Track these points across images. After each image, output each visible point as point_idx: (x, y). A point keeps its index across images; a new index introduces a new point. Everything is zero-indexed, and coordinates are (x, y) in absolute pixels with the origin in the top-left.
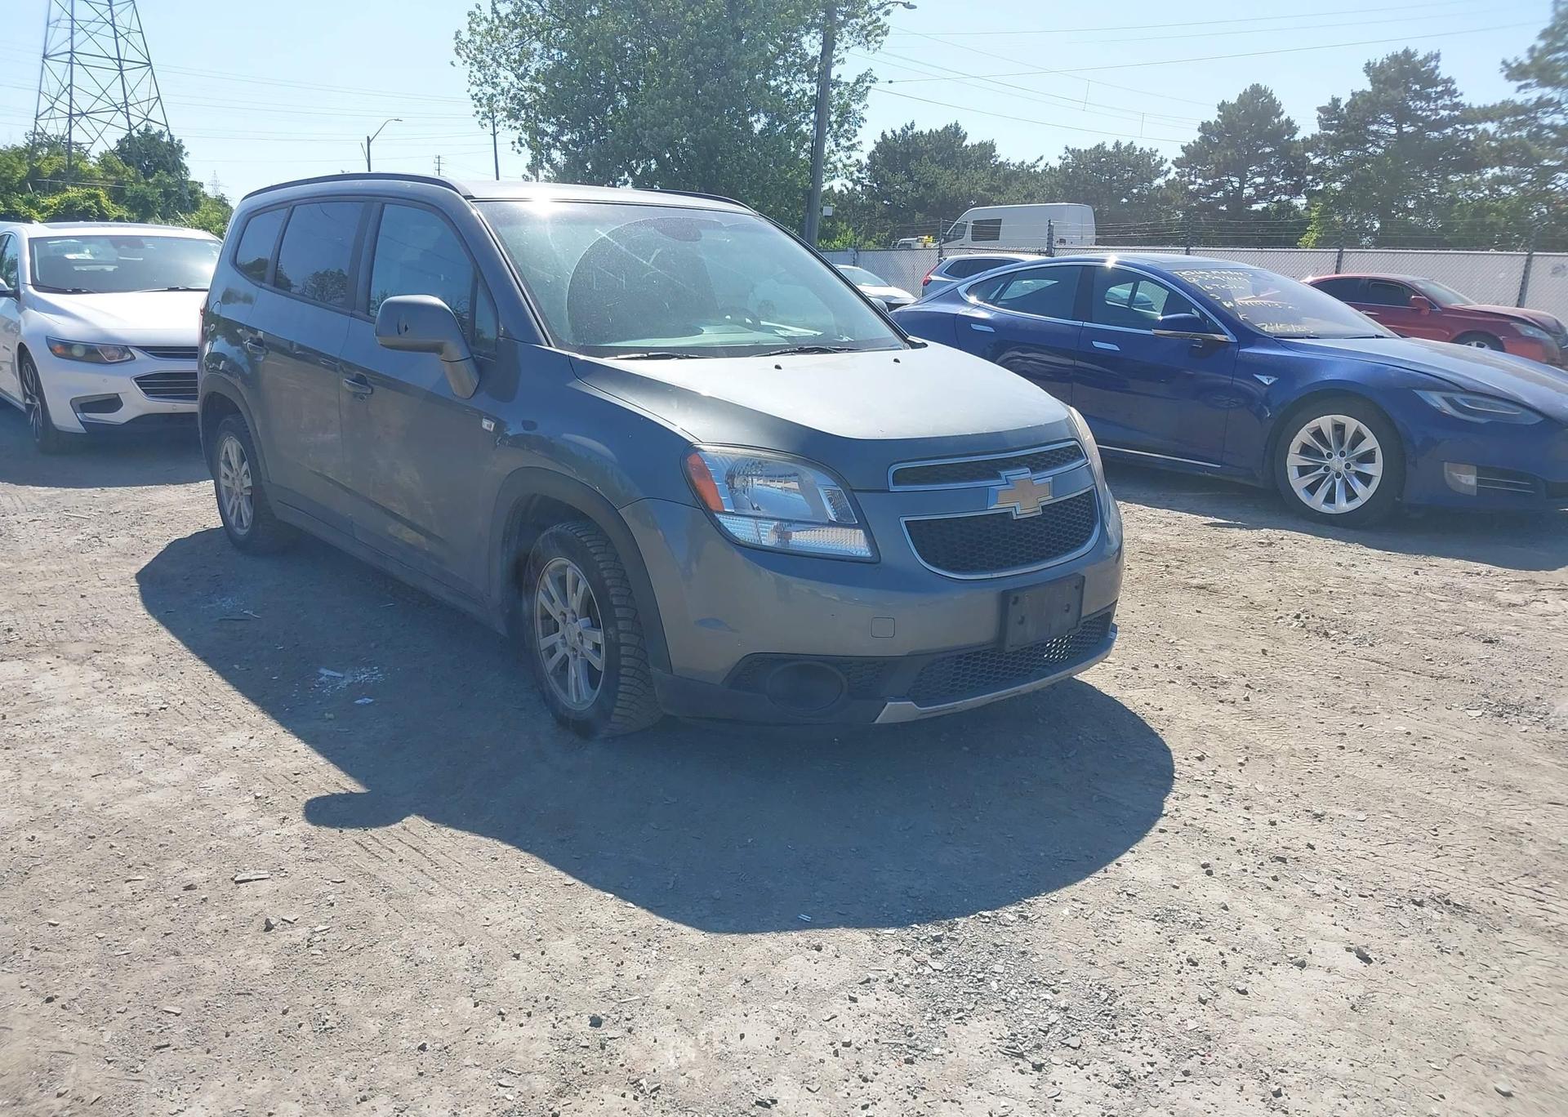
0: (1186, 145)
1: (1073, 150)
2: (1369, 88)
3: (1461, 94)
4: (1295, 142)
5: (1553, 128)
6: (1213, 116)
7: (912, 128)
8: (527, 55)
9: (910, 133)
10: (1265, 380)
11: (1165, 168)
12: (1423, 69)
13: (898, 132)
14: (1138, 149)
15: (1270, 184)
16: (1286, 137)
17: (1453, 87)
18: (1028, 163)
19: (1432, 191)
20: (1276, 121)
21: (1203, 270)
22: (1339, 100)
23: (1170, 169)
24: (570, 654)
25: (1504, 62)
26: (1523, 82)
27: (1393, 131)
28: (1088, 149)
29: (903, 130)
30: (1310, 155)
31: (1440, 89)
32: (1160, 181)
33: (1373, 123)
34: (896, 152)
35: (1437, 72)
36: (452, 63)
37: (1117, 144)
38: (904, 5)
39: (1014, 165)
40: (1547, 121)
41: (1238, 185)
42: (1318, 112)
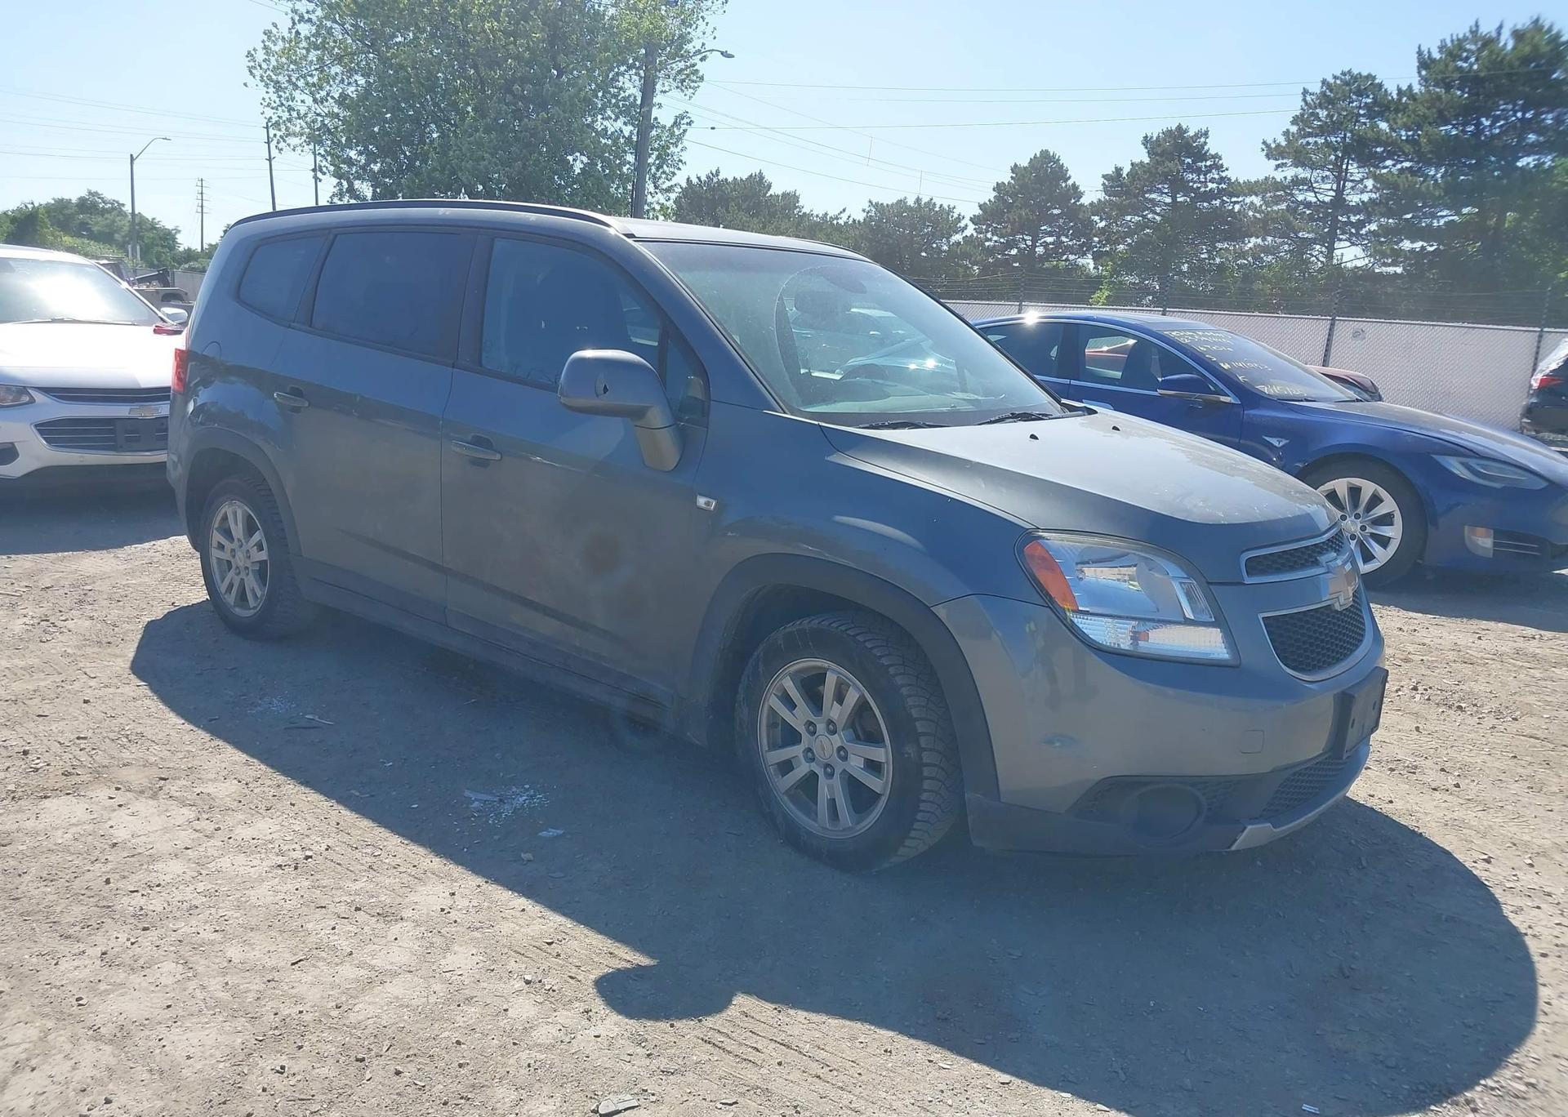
0: (982, 203)
1: (877, 204)
2: (1147, 160)
3: (1227, 169)
4: (1082, 205)
5: (1308, 205)
6: (1006, 177)
7: (718, 175)
8: (326, 79)
9: (715, 180)
10: (1275, 442)
11: (962, 224)
12: (1194, 145)
13: (703, 178)
14: (938, 206)
15: (1058, 243)
16: (1073, 201)
17: (1220, 162)
18: (831, 214)
19: (1203, 256)
20: (1064, 185)
21: (1190, 331)
22: (1121, 169)
23: (966, 225)
24: (820, 772)
25: (1264, 143)
26: (1279, 162)
27: (1168, 200)
28: (890, 203)
29: (708, 177)
30: (1096, 218)
31: (1208, 163)
32: (957, 238)
33: (1150, 192)
34: (702, 198)
35: (1206, 148)
36: (245, 85)
37: (918, 200)
38: (722, 53)
39: (817, 216)
40: (1300, 198)
41: (1030, 244)
42: (1103, 179)
